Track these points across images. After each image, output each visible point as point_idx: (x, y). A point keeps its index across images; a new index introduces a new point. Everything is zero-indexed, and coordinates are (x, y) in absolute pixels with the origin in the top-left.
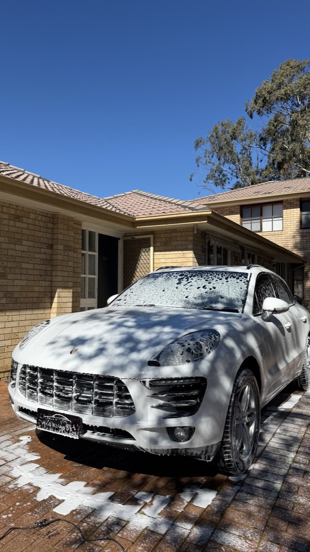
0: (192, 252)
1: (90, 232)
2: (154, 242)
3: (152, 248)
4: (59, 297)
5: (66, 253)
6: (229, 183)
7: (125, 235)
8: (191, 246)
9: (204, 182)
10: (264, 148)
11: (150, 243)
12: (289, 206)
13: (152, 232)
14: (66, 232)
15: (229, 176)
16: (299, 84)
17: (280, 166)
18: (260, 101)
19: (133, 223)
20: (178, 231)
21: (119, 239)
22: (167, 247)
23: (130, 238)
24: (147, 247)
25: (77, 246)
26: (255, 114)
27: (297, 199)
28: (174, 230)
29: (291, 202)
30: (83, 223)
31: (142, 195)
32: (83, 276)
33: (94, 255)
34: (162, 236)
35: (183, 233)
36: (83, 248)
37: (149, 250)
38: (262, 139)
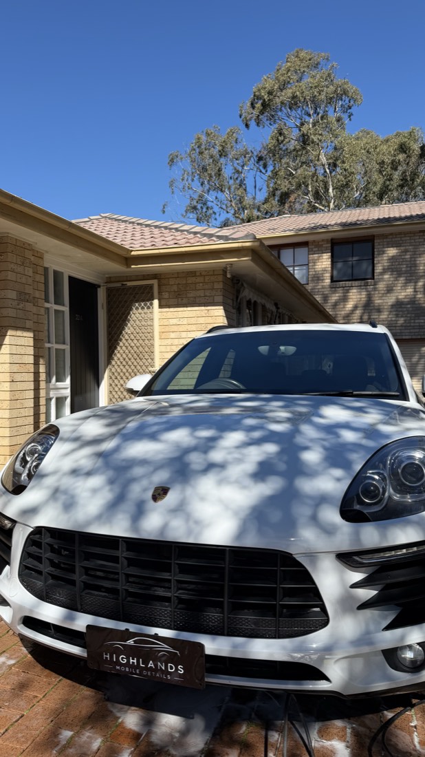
0: (222, 307)
1: (55, 272)
2: (160, 293)
3: (156, 302)
4: (13, 381)
5: (21, 306)
6: (216, 219)
7: (109, 280)
8: (220, 299)
9: (182, 215)
10: (264, 171)
11: (153, 293)
12: (316, 249)
13: (155, 276)
14: (20, 269)
15: (216, 209)
16: (313, 84)
17: (284, 198)
18: (258, 105)
19: (128, 259)
20: (198, 274)
21: (99, 286)
22: (180, 299)
23: (118, 285)
24: (148, 300)
25: (37, 294)
26: (253, 124)
27: (327, 240)
28: (192, 273)
29: (320, 243)
30: (46, 257)
31: (120, 220)
32: (47, 345)
33: (63, 312)
34: (172, 282)
35: (207, 278)
36: (47, 300)
37: (152, 304)
38: (260, 159)
